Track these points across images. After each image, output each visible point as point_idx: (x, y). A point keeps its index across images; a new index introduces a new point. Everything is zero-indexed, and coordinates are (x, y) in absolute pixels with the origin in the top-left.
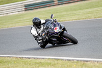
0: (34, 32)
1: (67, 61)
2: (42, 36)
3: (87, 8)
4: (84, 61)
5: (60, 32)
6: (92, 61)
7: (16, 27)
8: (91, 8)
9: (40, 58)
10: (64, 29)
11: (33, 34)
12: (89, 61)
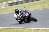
0: (15, 16)
1: (29, 30)
2: (19, 18)
3: (38, 4)
4: (37, 29)
5: (28, 16)
6: (41, 29)
7: (4, 14)
8: (40, 4)
9: (16, 29)
10: (30, 14)
11: (15, 17)
12: (40, 29)
